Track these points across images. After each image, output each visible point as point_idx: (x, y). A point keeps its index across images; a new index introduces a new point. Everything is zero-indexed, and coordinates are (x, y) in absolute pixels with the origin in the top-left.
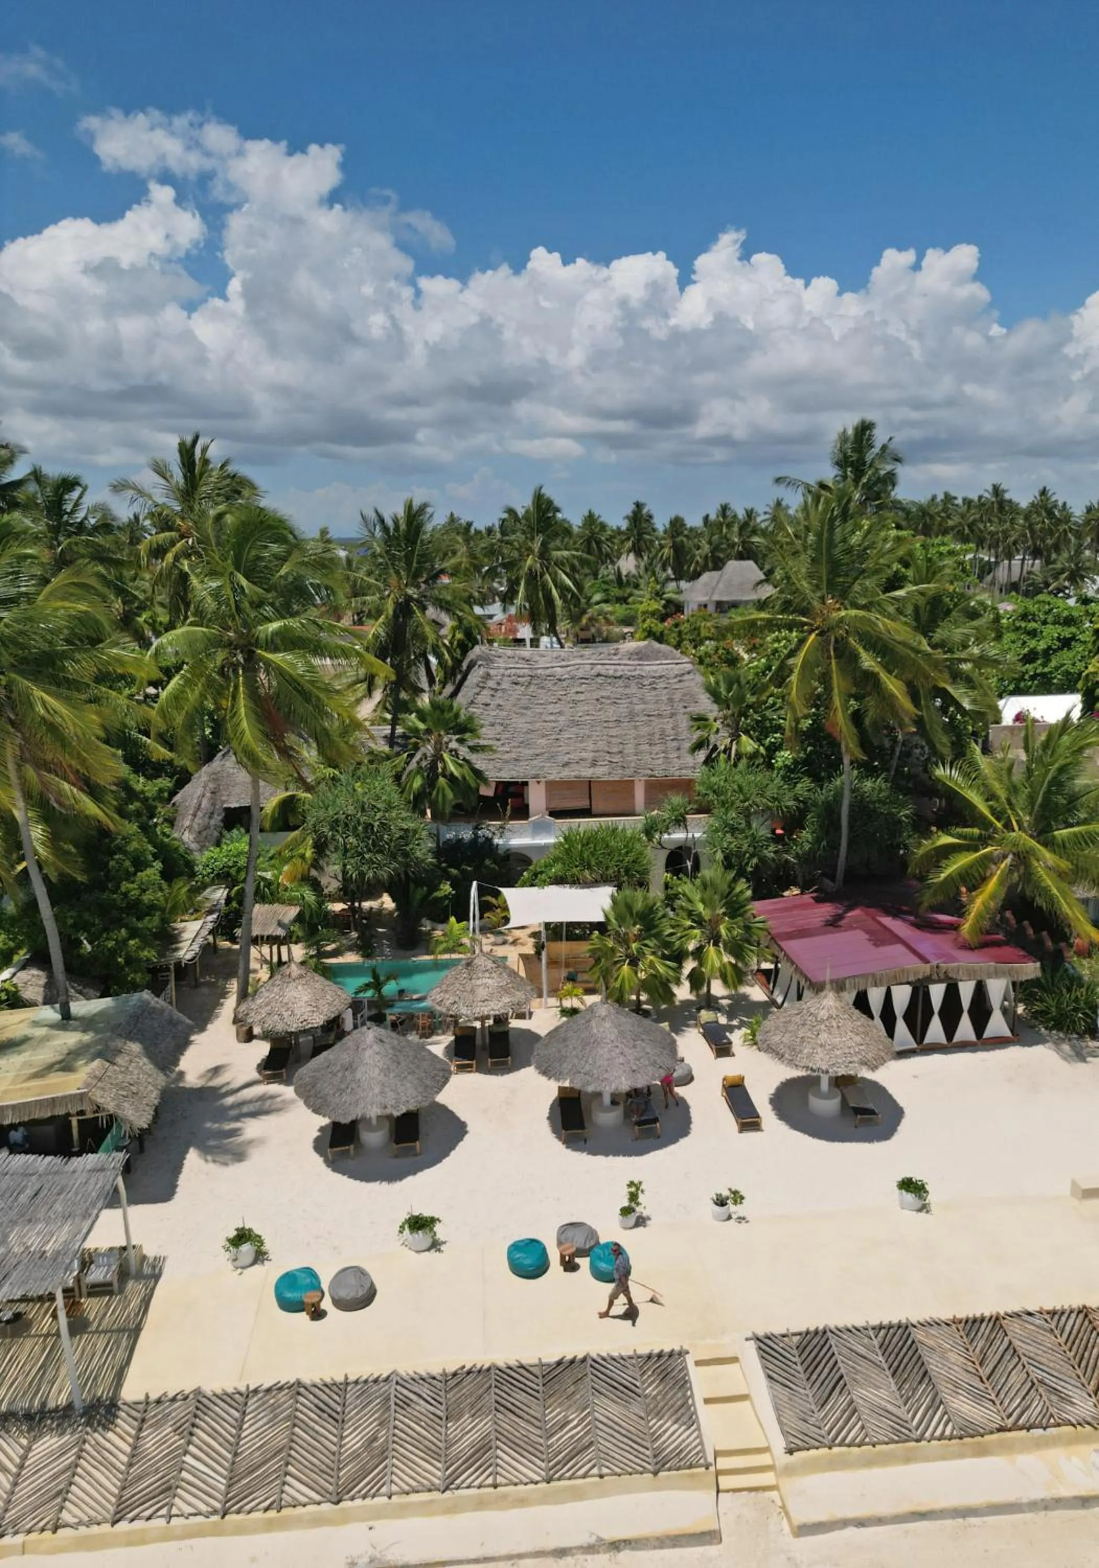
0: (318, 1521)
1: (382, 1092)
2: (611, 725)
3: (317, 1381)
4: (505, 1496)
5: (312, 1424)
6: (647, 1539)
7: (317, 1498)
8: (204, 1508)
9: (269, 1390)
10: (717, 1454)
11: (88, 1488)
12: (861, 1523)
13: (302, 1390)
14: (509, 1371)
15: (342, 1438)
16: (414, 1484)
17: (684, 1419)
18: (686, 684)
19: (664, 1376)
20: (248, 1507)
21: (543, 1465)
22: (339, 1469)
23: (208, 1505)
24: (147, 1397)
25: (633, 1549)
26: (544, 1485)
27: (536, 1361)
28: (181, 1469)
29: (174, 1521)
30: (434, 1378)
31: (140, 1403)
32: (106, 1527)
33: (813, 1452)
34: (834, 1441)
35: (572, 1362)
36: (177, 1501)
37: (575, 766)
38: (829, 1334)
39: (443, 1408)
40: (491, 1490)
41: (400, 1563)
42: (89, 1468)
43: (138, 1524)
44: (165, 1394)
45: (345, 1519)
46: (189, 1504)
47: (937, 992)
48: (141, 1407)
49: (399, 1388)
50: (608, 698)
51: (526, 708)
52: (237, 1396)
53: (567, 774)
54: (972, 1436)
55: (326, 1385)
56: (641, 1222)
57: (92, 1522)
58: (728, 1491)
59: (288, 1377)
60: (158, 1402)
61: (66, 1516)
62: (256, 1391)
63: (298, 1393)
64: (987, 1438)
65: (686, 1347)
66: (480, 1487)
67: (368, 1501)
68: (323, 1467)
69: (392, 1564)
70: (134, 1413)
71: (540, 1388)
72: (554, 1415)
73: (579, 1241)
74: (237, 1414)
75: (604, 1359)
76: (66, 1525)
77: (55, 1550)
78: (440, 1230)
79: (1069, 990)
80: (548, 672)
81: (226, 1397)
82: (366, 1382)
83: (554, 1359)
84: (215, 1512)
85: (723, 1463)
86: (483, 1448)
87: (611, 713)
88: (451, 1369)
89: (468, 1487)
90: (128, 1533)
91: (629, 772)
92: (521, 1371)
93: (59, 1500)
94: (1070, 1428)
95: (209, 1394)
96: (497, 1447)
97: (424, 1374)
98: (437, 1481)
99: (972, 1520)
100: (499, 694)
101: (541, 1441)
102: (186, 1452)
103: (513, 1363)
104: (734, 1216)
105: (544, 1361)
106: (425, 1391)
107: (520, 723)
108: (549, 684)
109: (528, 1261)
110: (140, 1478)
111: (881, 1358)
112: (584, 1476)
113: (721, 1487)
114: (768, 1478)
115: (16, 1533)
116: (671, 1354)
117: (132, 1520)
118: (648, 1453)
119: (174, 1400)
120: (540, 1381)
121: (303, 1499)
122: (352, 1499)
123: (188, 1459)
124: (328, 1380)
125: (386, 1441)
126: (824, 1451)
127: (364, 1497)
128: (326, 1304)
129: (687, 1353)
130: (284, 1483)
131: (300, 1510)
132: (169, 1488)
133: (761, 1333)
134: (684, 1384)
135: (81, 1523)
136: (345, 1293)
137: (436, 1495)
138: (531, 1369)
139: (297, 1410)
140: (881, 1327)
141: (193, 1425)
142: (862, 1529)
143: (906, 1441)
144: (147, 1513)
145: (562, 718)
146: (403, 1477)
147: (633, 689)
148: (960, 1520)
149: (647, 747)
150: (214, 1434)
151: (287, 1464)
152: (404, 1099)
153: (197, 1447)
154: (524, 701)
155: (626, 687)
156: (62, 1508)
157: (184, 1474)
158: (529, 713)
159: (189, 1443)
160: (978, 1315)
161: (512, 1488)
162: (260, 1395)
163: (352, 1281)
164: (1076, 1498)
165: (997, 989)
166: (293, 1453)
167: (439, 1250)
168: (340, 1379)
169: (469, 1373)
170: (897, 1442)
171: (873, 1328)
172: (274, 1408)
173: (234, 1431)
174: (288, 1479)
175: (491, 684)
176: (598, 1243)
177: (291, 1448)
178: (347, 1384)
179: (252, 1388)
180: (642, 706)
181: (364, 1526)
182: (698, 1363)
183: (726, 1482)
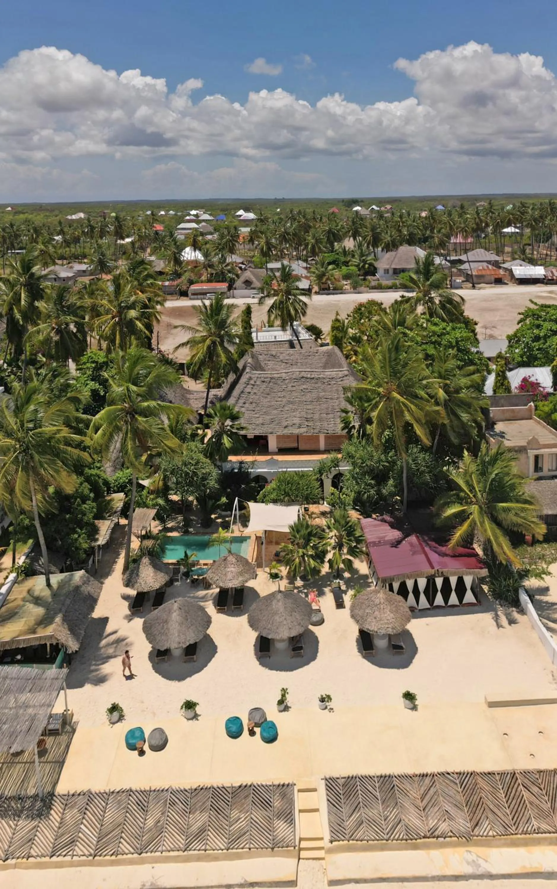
0: (131, 862)
1: (179, 636)
2: (308, 403)
3: (138, 789)
4: (209, 855)
5: (134, 812)
6: (265, 883)
7: (132, 851)
8: (87, 853)
9: (118, 792)
10: (301, 839)
11: (42, 838)
12: (357, 881)
13: (131, 793)
14: (218, 789)
15: (146, 820)
16: (172, 846)
17: (288, 821)
18: (345, 382)
19: (284, 796)
20: (104, 854)
21: (226, 840)
22: (143, 836)
23: (88, 851)
24: (69, 792)
25: (260, 887)
26: (225, 851)
27: (230, 785)
28: (80, 832)
29: (74, 857)
30: (186, 791)
31: (65, 795)
32: (47, 859)
33: (341, 842)
34: (351, 837)
35: (246, 786)
36: (76, 848)
37: (290, 428)
38: (357, 779)
39: (189, 807)
40: (203, 852)
41: (163, 887)
42: (43, 828)
43: (60, 859)
44: (76, 792)
45: (142, 862)
46: (81, 850)
47: (439, 582)
48: (66, 798)
49: (172, 795)
50: (307, 389)
51: (268, 394)
52: (105, 795)
53: (286, 432)
54: (411, 840)
55: (141, 791)
56: (286, 709)
57: (43, 856)
58: (303, 859)
59: (126, 787)
60: (73, 795)
61: (33, 852)
62: (113, 792)
63: (130, 795)
64: (419, 841)
65: (295, 782)
66: (199, 850)
67: (153, 854)
68: (136, 835)
69: (160, 887)
70: (62, 800)
71: (230, 800)
72: (235, 814)
73: (257, 719)
74: (104, 804)
75: (259, 786)
76: (32, 856)
77: (27, 868)
78: (198, 709)
79: (505, 580)
80: (279, 375)
81: (100, 795)
82: (158, 790)
83: (238, 784)
84: (91, 855)
85: (304, 844)
86: (202, 830)
87: (309, 397)
88: (194, 787)
89: (194, 850)
90: (57, 862)
91: (316, 431)
92: (223, 790)
93: (30, 843)
94: (456, 838)
95: (93, 793)
96: (209, 830)
97: (182, 788)
98: (181, 846)
99: (406, 884)
100: (255, 387)
101: (227, 828)
102: (82, 823)
103: (220, 786)
104: (328, 708)
105: (234, 785)
106: (181, 798)
107: (265, 402)
108: (279, 382)
109: (234, 728)
110: (63, 835)
111: (378, 794)
112: (242, 848)
113: (301, 857)
114: (321, 854)
115: (13, 858)
116: (288, 785)
117: (58, 856)
118: (270, 837)
119: (79, 795)
120: (230, 796)
121: (127, 851)
122: (146, 852)
123: (82, 826)
124: (143, 789)
125: (163, 823)
126: (346, 842)
127: (151, 852)
128: (146, 748)
129: (295, 785)
130: (120, 842)
131: (125, 856)
132: (73, 841)
133: (328, 777)
134: (291, 803)
135: (38, 856)
136: (154, 742)
137: (181, 853)
138: (228, 789)
139: (129, 804)
140: (381, 777)
141: (86, 809)
142: (358, 885)
143: (382, 840)
144: (64, 853)
145: (284, 400)
146: (168, 844)
147: (319, 385)
148: (400, 883)
149: (325, 415)
150: (94, 814)
151: (122, 832)
152: (188, 638)
153: (87, 820)
154: (268, 390)
155: (316, 383)
156: (31, 847)
157: (80, 835)
158: (268, 396)
159: (83, 818)
160: (425, 773)
161: (212, 851)
162: (114, 795)
163: (157, 735)
164: (453, 876)
165: (468, 580)
166: (125, 827)
167: (197, 720)
168: (148, 788)
169: (202, 789)
170: (378, 840)
171: (377, 777)
172: (119, 802)
173: (102, 813)
174: (122, 840)
175: (252, 382)
176: (266, 720)
177: (124, 824)
178: (151, 791)
179: (111, 791)
180: (324, 393)
181: (150, 866)
182: (299, 791)
183: (303, 854)
